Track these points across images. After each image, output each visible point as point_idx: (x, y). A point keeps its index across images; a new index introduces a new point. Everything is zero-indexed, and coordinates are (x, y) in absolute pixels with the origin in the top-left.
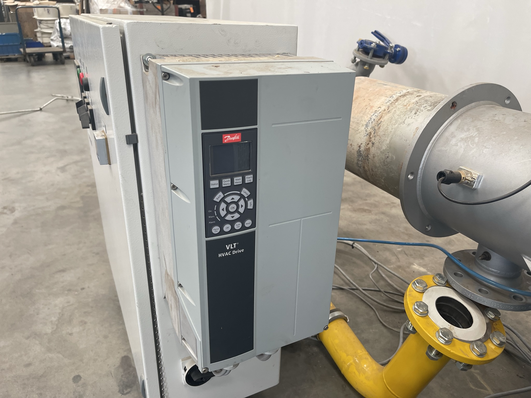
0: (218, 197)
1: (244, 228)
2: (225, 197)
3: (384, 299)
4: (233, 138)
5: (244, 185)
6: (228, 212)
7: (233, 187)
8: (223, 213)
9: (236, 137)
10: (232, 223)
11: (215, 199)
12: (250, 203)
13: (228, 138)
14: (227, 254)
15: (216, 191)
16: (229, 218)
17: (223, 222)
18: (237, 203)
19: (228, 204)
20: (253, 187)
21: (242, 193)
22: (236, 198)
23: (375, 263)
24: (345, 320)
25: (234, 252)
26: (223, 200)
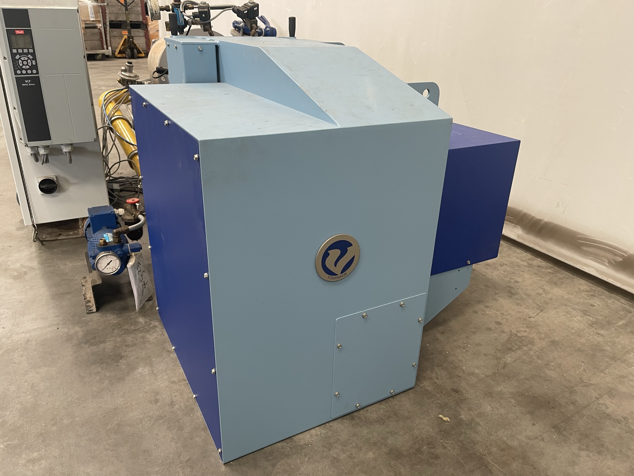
0: (18, 57)
1: (32, 73)
2: (20, 57)
4: (20, 32)
5: (28, 53)
6: (27, 65)
7: (23, 53)
8: (21, 65)
9: (22, 32)
10: (26, 70)
11: (16, 58)
12: (34, 62)
13: (18, 32)
14: (26, 85)
15: (16, 54)
16: (24, 67)
17: (21, 69)
18: (23, 61)
20: (34, 54)
21: (29, 57)
22: (26, 59)
25: (30, 84)
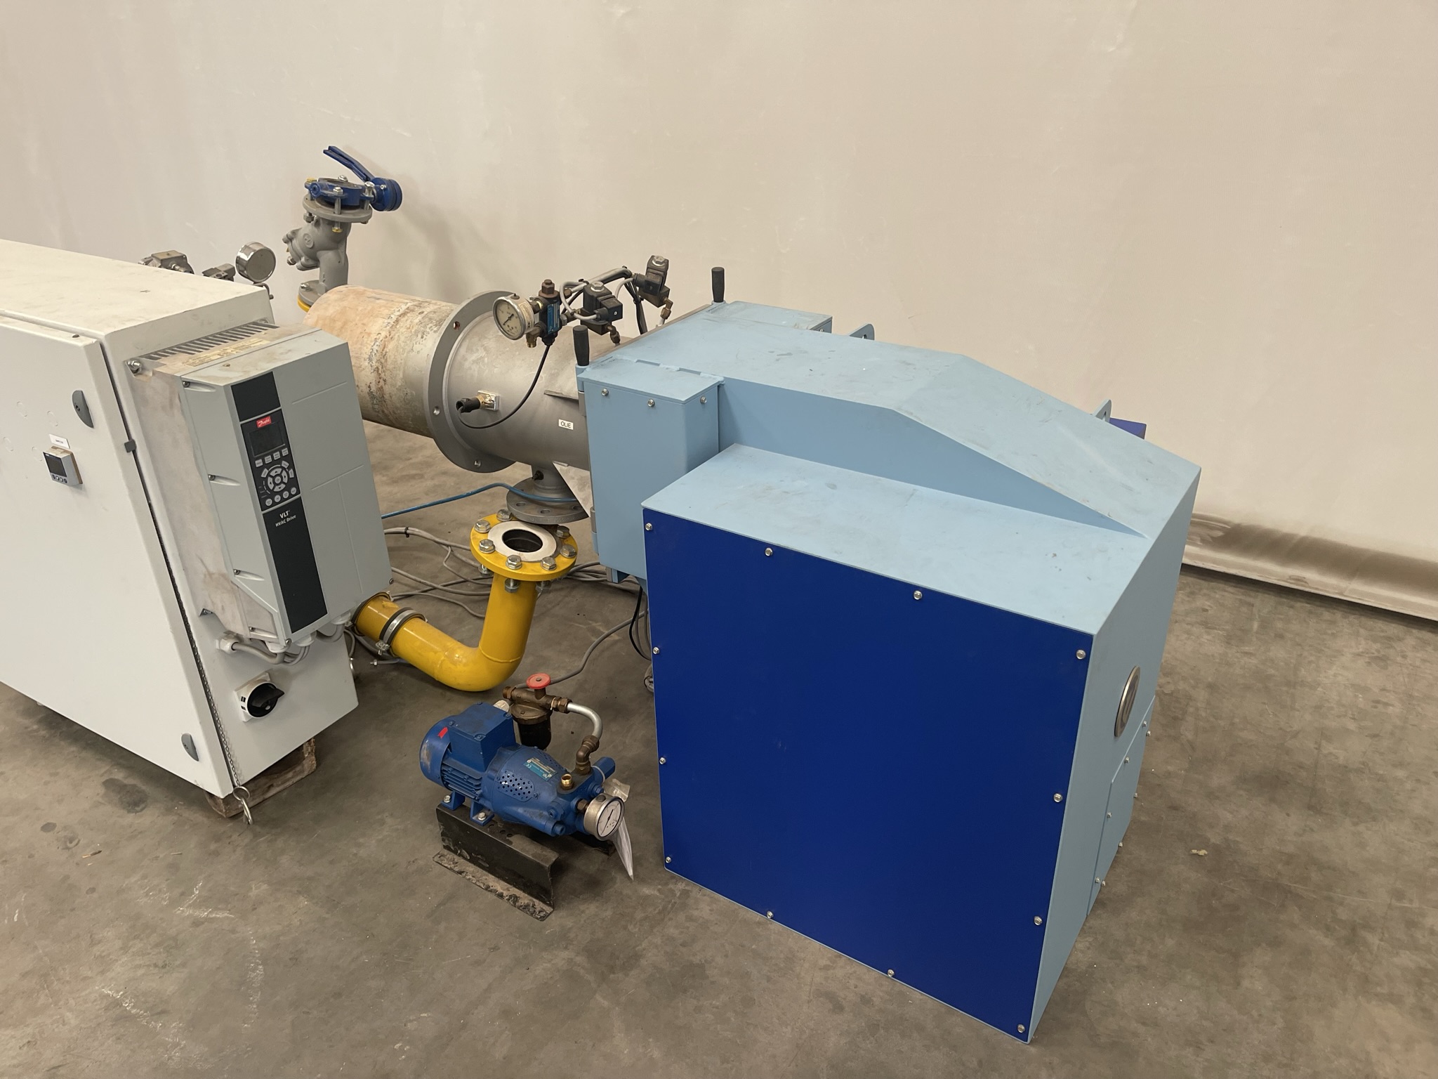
0: (264, 473)
1: (291, 496)
2: (269, 472)
3: (473, 588)
4: (265, 422)
5: (283, 458)
6: (276, 485)
7: (274, 462)
8: (271, 487)
9: (268, 421)
10: (280, 493)
11: (262, 476)
12: (291, 471)
13: (261, 423)
14: (282, 522)
15: (261, 468)
16: (277, 489)
17: (273, 494)
18: (280, 475)
19: (273, 478)
20: (289, 458)
21: (283, 465)
22: (279, 471)
23: (448, 546)
24: (422, 618)
25: (288, 520)
26: (269, 475)
